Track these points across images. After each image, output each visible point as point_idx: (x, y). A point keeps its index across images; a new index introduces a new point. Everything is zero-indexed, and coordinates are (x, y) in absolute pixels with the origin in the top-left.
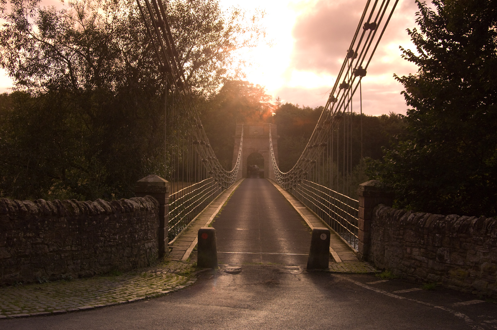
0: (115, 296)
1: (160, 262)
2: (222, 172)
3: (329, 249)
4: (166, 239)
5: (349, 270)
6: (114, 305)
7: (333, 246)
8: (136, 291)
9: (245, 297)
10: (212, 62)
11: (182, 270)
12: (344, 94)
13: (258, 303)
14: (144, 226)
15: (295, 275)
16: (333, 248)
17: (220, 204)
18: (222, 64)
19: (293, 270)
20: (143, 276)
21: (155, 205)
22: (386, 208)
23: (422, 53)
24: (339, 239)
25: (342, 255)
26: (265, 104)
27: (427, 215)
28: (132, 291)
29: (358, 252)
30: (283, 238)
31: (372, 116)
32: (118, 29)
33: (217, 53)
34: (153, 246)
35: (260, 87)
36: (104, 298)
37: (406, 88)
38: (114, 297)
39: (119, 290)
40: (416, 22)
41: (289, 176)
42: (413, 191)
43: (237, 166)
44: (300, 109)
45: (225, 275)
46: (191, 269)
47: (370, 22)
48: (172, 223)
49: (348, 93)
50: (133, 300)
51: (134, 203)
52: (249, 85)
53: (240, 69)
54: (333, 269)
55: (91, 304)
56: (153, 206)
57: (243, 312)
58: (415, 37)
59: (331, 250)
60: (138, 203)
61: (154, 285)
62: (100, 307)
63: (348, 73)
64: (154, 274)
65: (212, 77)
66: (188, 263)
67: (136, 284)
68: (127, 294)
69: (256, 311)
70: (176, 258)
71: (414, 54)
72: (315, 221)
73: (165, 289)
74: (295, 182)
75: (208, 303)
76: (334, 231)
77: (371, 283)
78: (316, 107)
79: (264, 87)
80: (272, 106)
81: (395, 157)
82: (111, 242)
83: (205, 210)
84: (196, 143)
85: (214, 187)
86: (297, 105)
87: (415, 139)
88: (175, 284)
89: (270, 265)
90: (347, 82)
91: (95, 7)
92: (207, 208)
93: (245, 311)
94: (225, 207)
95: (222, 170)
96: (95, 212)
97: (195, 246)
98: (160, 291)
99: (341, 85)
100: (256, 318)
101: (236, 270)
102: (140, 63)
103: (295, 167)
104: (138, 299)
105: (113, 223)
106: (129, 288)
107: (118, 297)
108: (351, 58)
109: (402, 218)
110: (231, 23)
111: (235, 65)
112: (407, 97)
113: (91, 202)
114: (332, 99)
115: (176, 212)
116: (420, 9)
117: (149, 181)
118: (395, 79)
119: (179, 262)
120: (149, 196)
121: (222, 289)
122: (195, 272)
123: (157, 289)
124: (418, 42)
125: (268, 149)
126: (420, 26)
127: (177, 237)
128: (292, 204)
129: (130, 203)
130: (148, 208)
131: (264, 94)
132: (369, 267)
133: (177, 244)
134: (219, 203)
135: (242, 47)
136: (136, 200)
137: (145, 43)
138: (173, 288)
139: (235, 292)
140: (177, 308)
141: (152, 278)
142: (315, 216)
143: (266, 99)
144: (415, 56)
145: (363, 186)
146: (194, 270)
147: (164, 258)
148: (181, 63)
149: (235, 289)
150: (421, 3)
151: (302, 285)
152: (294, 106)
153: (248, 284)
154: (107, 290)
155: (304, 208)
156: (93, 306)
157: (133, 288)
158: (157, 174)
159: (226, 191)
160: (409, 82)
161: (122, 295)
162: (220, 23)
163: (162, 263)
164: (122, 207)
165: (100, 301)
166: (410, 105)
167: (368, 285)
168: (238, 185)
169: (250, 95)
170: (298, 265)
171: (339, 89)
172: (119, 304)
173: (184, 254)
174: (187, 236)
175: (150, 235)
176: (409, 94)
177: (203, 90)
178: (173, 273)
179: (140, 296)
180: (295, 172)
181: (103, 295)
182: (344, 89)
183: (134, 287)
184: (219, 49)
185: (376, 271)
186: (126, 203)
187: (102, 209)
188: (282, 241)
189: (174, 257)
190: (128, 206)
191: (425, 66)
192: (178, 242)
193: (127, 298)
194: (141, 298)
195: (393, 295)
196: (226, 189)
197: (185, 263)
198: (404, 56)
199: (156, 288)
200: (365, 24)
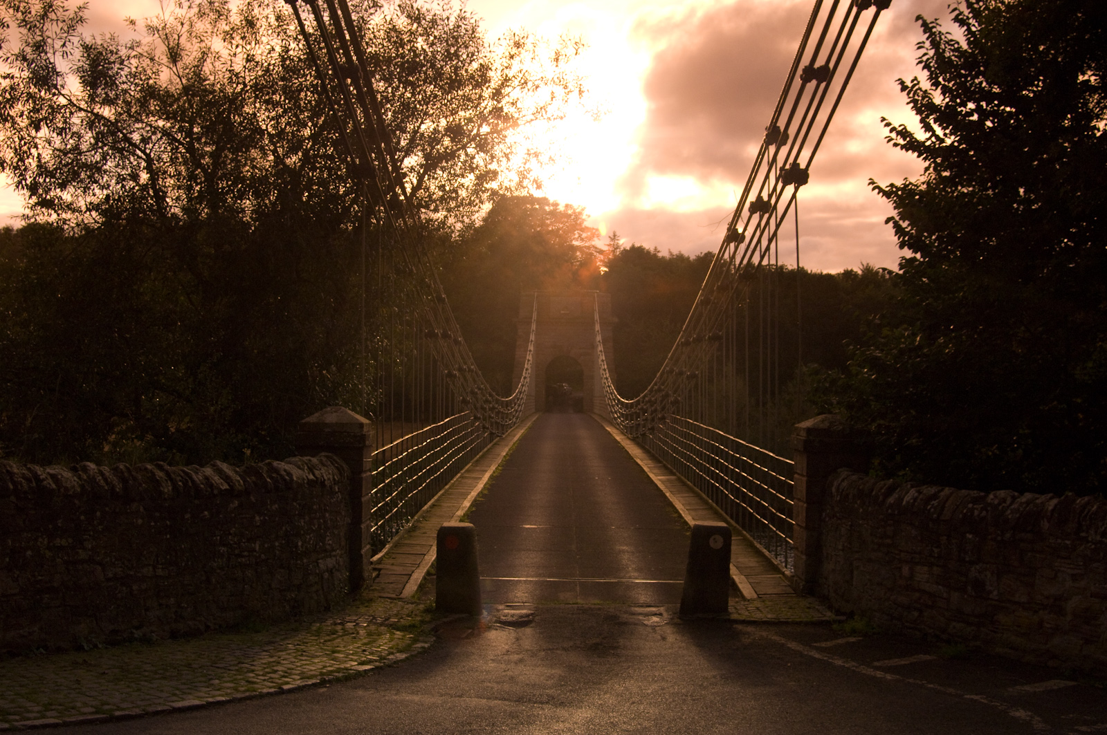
0: (253, 677)
1: (353, 601)
2: (490, 398)
3: (728, 569)
4: (366, 549)
5: (774, 616)
6: (250, 698)
7: (738, 562)
8: (300, 666)
9: (542, 678)
10: (467, 155)
11: (402, 618)
12: (759, 225)
13: (571, 691)
14: (315, 521)
15: (654, 628)
16: (737, 568)
17: (486, 471)
18: (488, 160)
19: (648, 616)
20: (314, 632)
21: (340, 474)
22: (854, 477)
23: (931, 133)
24: (752, 546)
25: (757, 583)
26: (585, 247)
27: (947, 491)
28: (290, 666)
29: (793, 576)
30: (626, 545)
31: (822, 273)
32: (256, 84)
33: (478, 135)
34: (337, 566)
35: (574, 210)
36: (227, 682)
37: (896, 211)
38: (250, 679)
39: (262, 663)
40: (917, 64)
41: (639, 407)
42: (914, 439)
43: (523, 386)
44: (663, 257)
45: (497, 630)
46: (422, 616)
47: (818, 64)
48: (380, 514)
49: (768, 223)
50: (293, 686)
51: (294, 469)
52: (548, 205)
53: (529, 171)
54: (739, 614)
55: (198, 697)
56: (336, 477)
57: (538, 711)
58: (916, 97)
59: (733, 571)
60: (303, 470)
61: (339, 652)
62: (219, 703)
63: (767, 177)
64: (339, 628)
65: (467, 189)
66: (415, 602)
67: (298, 651)
68: (280, 673)
69: (566, 708)
70: (388, 592)
71: (915, 136)
72: (698, 507)
73: (364, 661)
74: (653, 420)
75: (461, 692)
76: (741, 529)
77: (823, 645)
78: (698, 253)
79: (583, 210)
80: (601, 252)
81: (874, 363)
82: (243, 556)
83: (453, 484)
84: (431, 335)
85: (472, 433)
86: (656, 249)
87: (919, 323)
88: (387, 650)
89: (597, 606)
90: (765, 198)
91: (205, 35)
92: (457, 480)
93: (543, 709)
94: (497, 476)
95: (491, 395)
96: (207, 491)
97: (430, 564)
98: (352, 666)
99: (752, 204)
100: (567, 725)
101: (521, 617)
102: (306, 159)
103: (652, 387)
104: (303, 684)
105: (247, 516)
106: (284, 660)
107: (258, 681)
108: (774, 145)
109: (891, 500)
110: (507, 68)
111: (517, 161)
112: (899, 231)
113: (197, 469)
114: (733, 236)
115: (387, 490)
116: (927, 35)
117: (327, 421)
118: (873, 189)
119: (395, 601)
120: (327, 454)
121: (491, 660)
122: (430, 622)
123: (346, 661)
124: (924, 108)
125: (593, 347)
126: (926, 73)
127: (391, 545)
128: (646, 469)
129: (285, 470)
130: (324, 480)
131: (583, 226)
132: (819, 608)
133: (391, 561)
134: (483, 468)
135: (532, 120)
136: (299, 463)
137: (315, 114)
138: (382, 658)
139: (521, 667)
140: (391, 703)
141: (335, 636)
142: (698, 496)
143: (586, 238)
144: (916, 139)
145: (804, 429)
146: (428, 617)
147: (362, 593)
148: (396, 157)
149: (521, 661)
150: (928, 22)
151: (670, 651)
152: (648, 252)
153: (550, 649)
154: (234, 665)
155: (673, 477)
156: (202, 699)
157: (294, 660)
158: (346, 404)
159: (498, 441)
160: (903, 197)
161: (269, 675)
162: (484, 69)
163: (358, 603)
164: (268, 480)
165: (219, 690)
166: (906, 247)
167: (817, 649)
168: (525, 428)
169: (550, 229)
170: (661, 607)
171: (748, 214)
172: (262, 696)
173: (407, 582)
174: (414, 542)
175: (330, 542)
176: (905, 224)
177: (446, 217)
178: (382, 624)
179: (308, 678)
180: (653, 399)
181: (225, 675)
182: (758, 213)
183: (295, 657)
184: (480, 126)
185: (834, 616)
186: (276, 471)
187: (222, 485)
188: (623, 551)
189: (383, 589)
190: (281, 475)
191: (939, 160)
192: (394, 556)
193: (280, 681)
194: (310, 683)
195: (872, 670)
196: (498, 436)
197: (408, 603)
198: (892, 139)
199: (344, 659)
200: (806, 70)
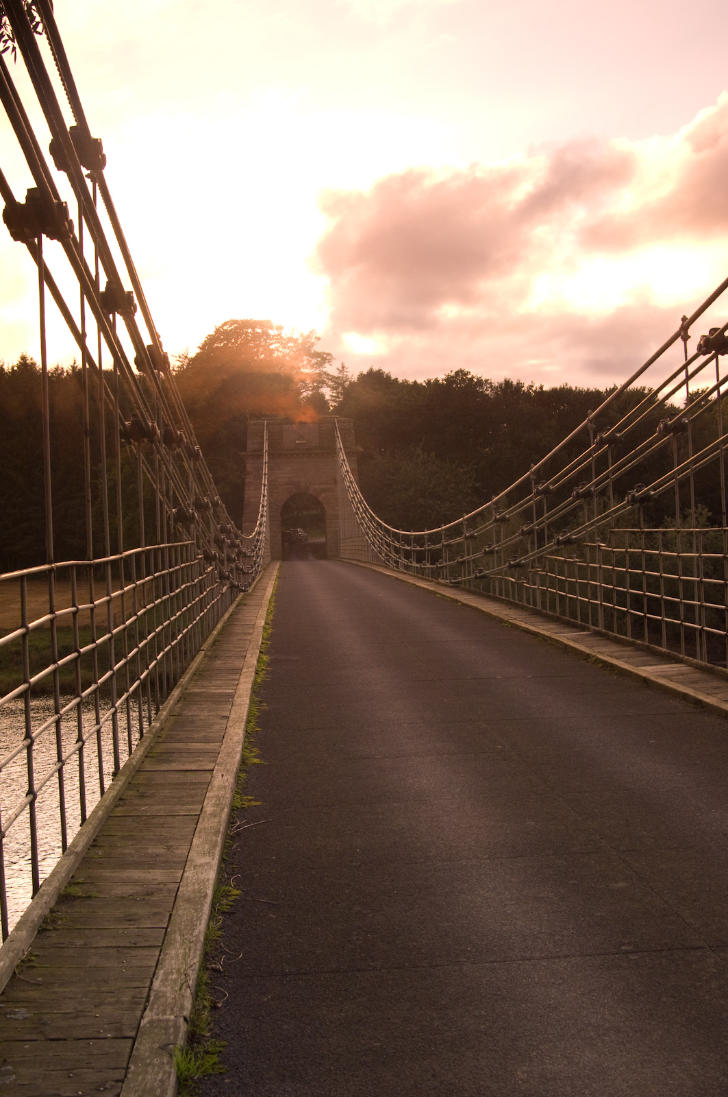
26: (316, 374)
43: (260, 525)
52: (272, 329)
125: (335, 481)
143: (316, 364)
169: (275, 356)
